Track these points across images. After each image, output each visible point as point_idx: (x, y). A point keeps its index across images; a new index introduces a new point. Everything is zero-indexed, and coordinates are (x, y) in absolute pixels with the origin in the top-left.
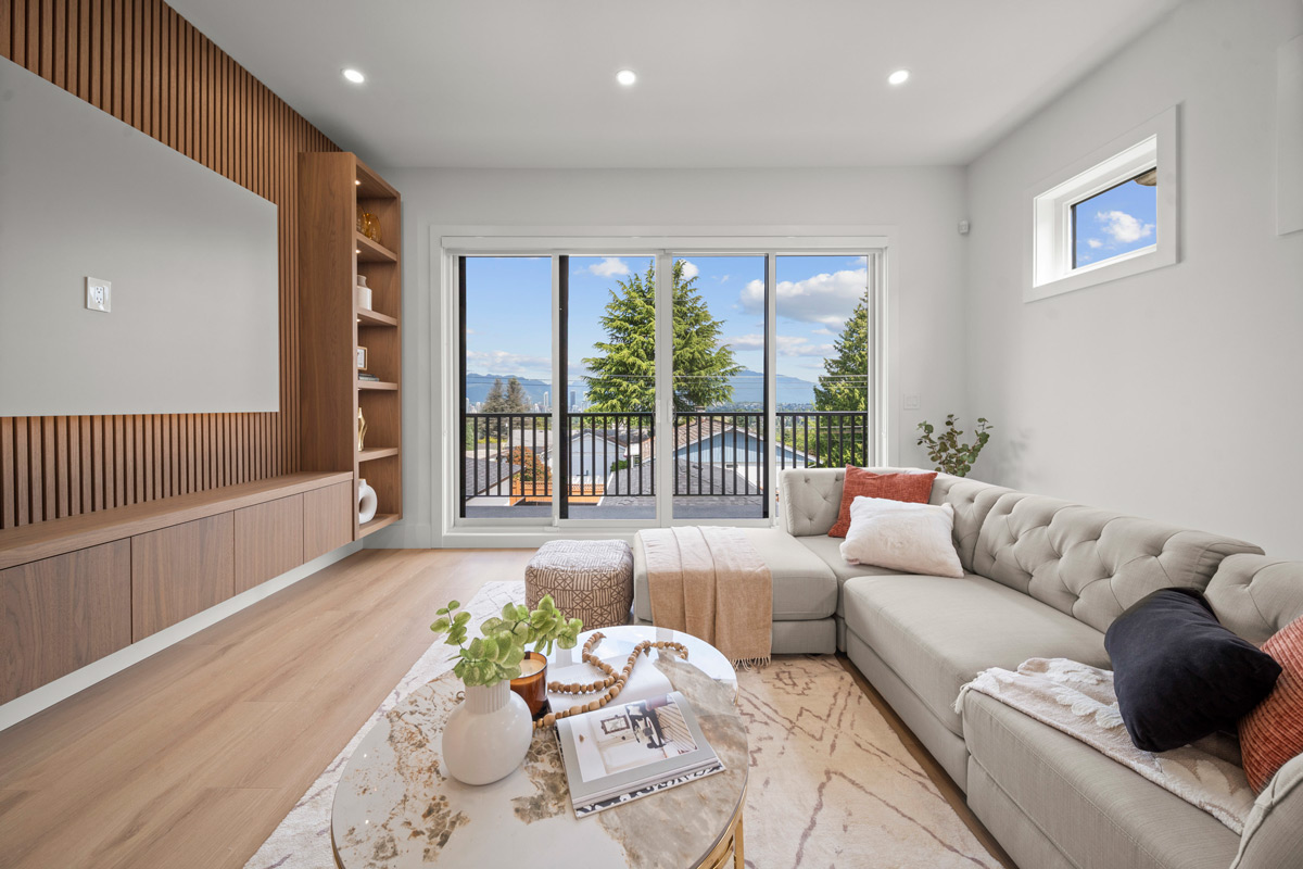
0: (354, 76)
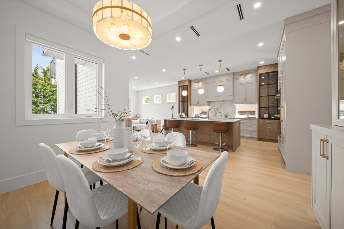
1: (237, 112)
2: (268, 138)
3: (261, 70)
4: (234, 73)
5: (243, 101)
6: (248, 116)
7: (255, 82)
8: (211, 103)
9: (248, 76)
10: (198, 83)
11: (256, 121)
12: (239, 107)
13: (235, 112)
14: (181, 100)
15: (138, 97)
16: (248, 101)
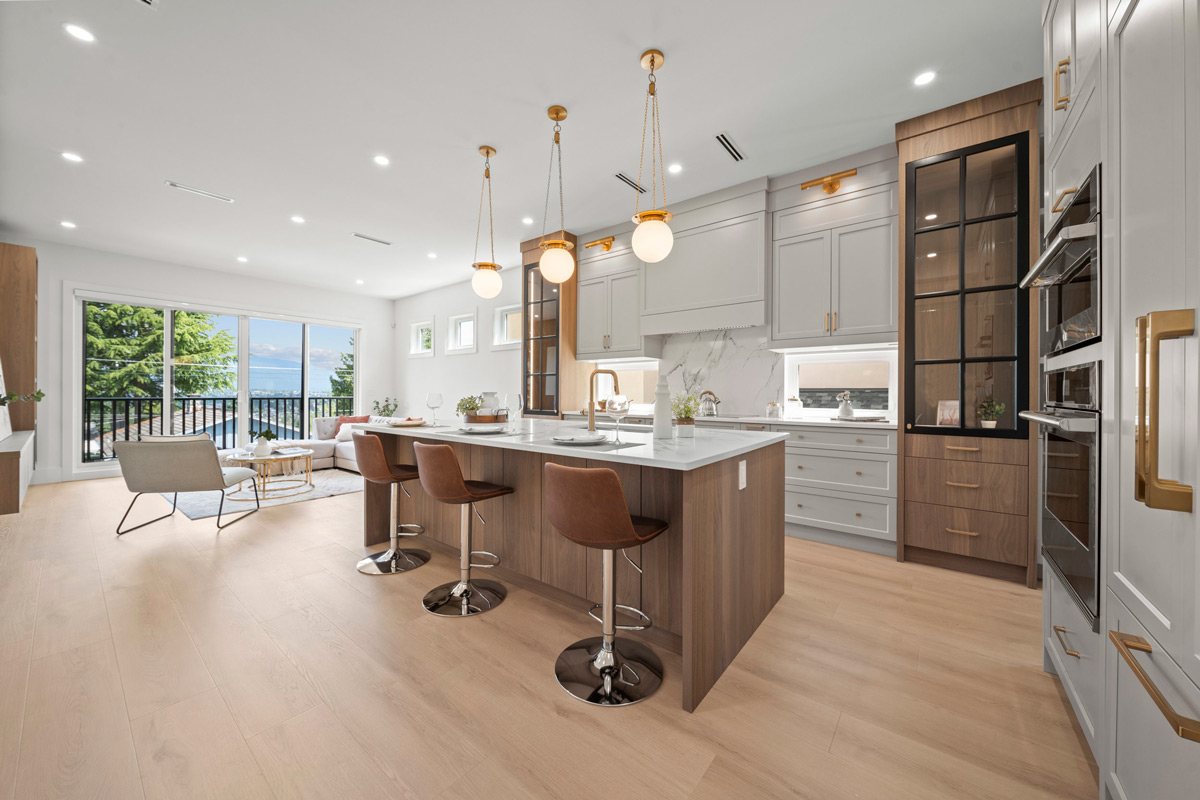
0: (68, 225)
1: (791, 390)
2: (964, 548)
3: (921, 141)
4: (770, 181)
5: (821, 330)
6: (847, 412)
7: (884, 222)
8: (669, 348)
9: (850, 188)
10: (608, 247)
11: (890, 444)
12: (802, 365)
13: (780, 390)
14: (535, 335)
15: (394, 326)
16: (844, 330)
